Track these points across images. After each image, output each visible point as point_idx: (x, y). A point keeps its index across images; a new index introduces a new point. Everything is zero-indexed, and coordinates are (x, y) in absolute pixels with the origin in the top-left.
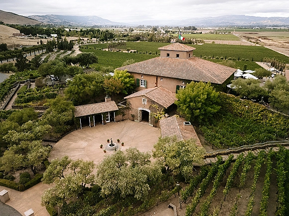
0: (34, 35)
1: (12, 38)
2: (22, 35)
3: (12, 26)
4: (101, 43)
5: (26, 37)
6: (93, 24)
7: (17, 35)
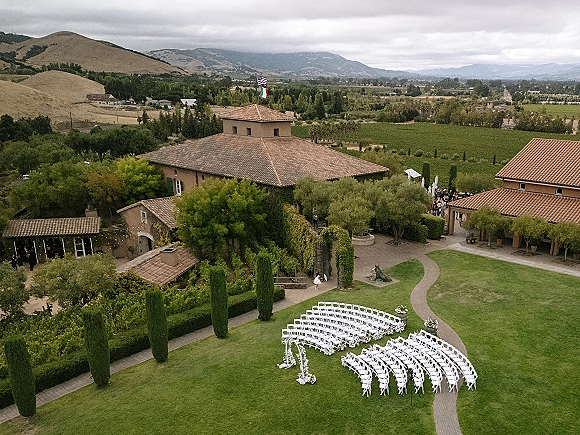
0: (140, 99)
1: (84, 105)
2: (108, 100)
3: (92, 76)
4: (304, 123)
5: (119, 104)
6: (318, 74)
7: (96, 98)
